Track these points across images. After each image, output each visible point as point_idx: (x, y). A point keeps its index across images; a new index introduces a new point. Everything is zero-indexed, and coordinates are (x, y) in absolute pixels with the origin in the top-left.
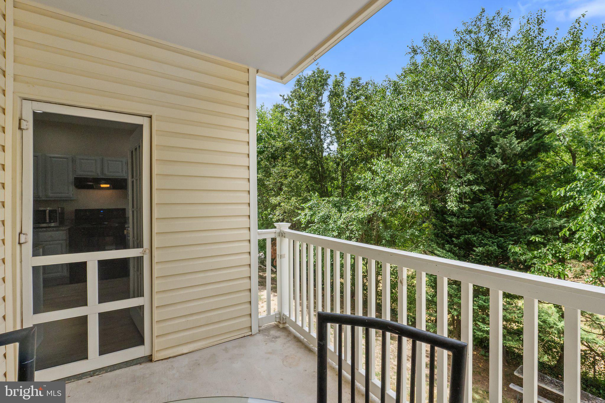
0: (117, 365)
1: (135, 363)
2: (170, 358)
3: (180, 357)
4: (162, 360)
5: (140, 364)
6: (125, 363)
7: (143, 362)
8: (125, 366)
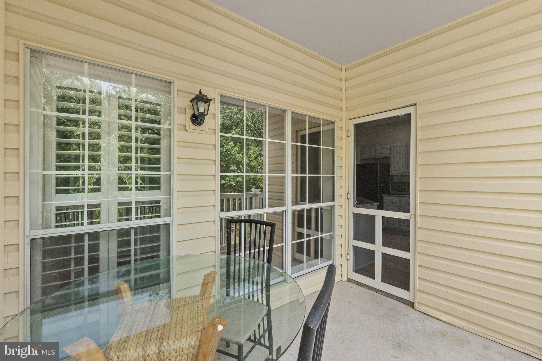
0: (391, 295)
1: (402, 301)
2: (427, 315)
3: (437, 320)
4: (421, 312)
5: (406, 304)
6: (396, 297)
7: (408, 305)
8: (396, 299)
